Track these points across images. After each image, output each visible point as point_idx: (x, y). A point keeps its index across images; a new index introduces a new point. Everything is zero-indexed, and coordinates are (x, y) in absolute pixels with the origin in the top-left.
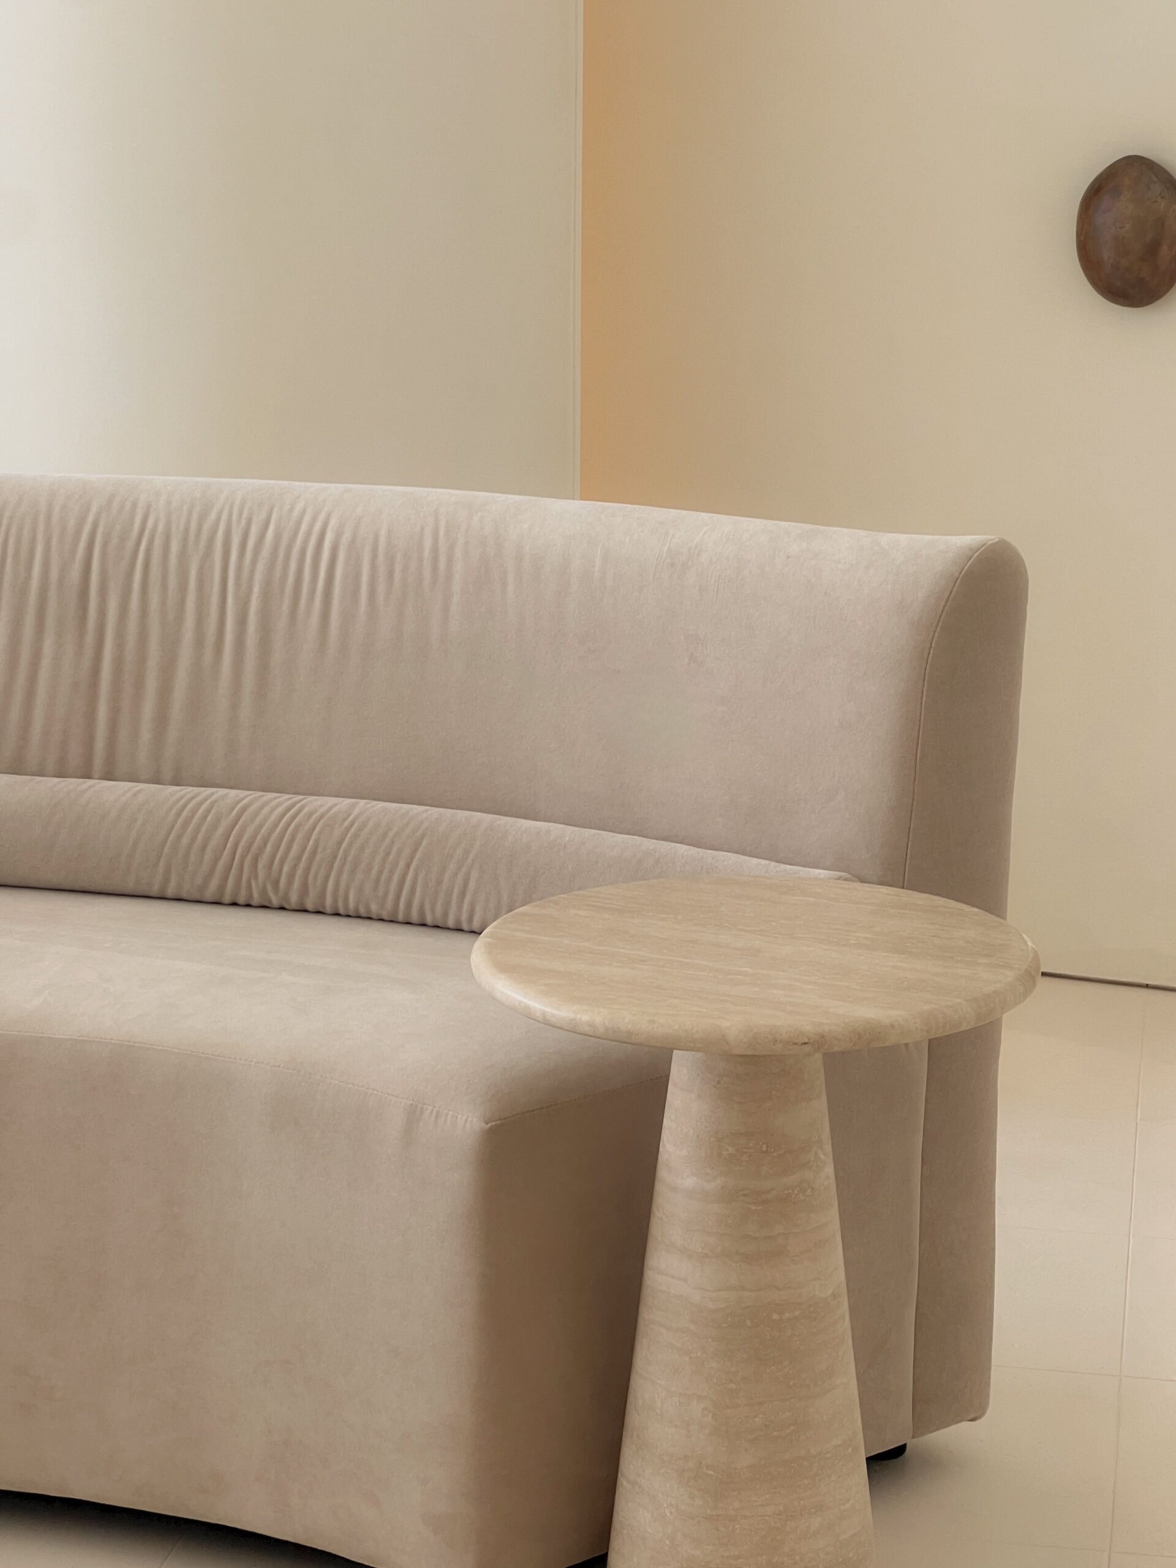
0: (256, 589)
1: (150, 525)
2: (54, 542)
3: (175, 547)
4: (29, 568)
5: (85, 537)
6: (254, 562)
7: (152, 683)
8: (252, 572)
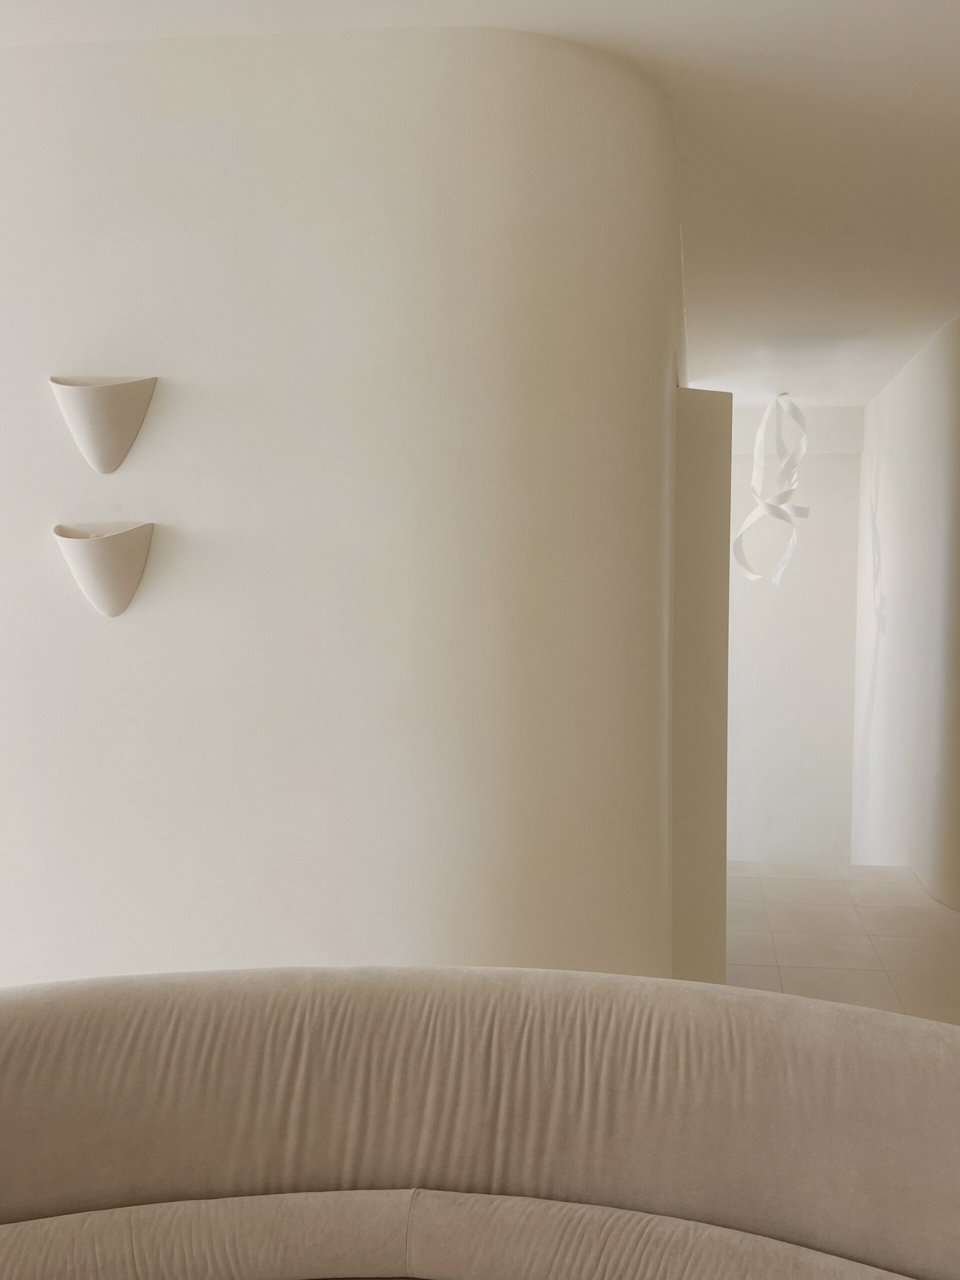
0: (605, 1063)
1: (530, 1013)
2: (467, 1025)
3: (548, 1031)
4: (450, 1045)
5: (487, 1022)
6: (603, 1043)
7: (533, 1125)
8: (602, 1050)
